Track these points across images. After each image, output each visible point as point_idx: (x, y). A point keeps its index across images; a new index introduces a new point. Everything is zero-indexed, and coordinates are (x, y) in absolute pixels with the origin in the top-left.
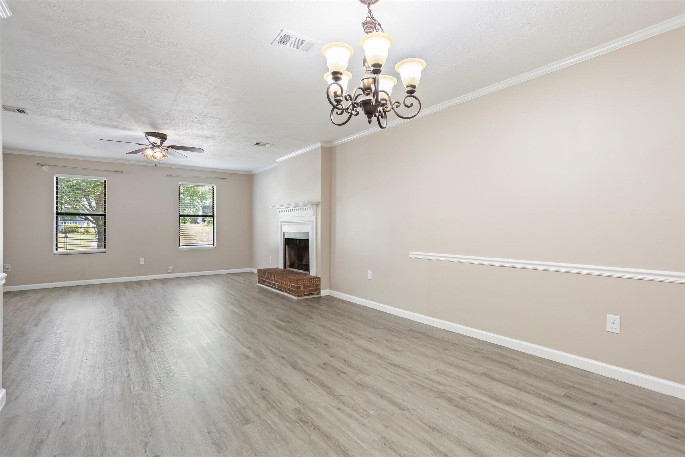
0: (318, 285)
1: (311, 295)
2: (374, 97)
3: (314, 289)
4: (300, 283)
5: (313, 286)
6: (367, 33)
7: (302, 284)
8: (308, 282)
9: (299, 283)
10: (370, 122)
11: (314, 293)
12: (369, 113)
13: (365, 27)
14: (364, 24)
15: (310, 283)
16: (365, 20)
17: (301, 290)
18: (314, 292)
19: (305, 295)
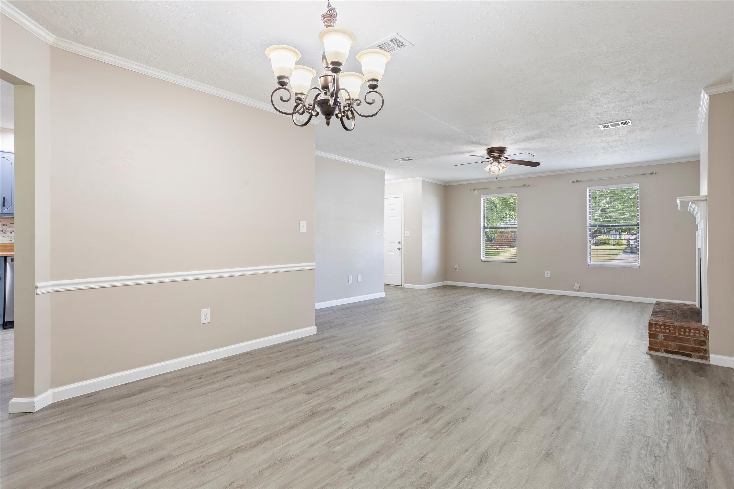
0: (704, 343)
1: (683, 355)
2: (332, 96)
3: (692, 347)
4: (657, 330)
5: (688, 341)
6: (327, 26)
7: (660, 332)
8: (675, 332)
9: (654, 329)
10: (328, 124)
11: (691, 355)
12: (328, 113)
13: (325, 20)
14: (323, 17)
15: (679, 334)
16: (326, 12)
17: (658, 340)
18: (691, 352)
19: (667, 352)
